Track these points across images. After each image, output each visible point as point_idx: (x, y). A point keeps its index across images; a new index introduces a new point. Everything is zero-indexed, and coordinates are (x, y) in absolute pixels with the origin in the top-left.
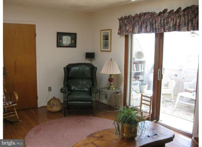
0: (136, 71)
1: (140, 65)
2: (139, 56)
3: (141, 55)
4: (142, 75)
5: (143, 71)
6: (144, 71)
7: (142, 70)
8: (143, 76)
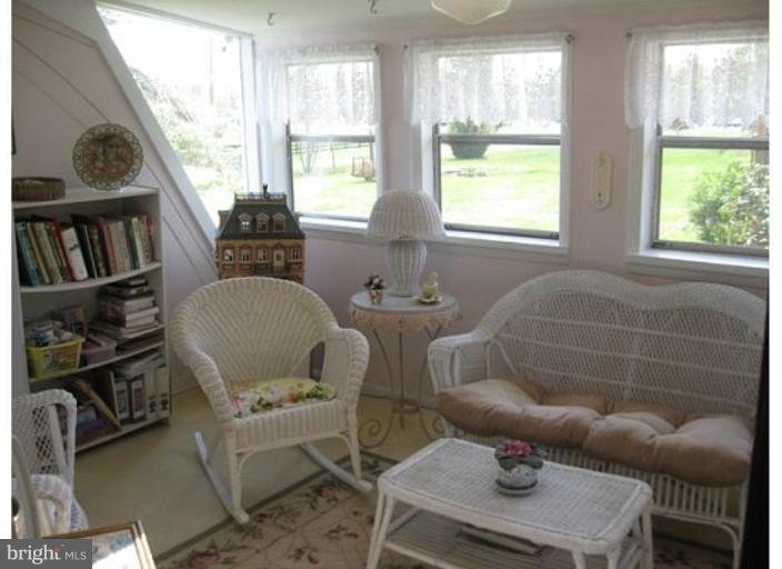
0: (91, 275)
1: (116, 230)
2: (106, 161)
3: (119, 158)
4: (150, 293)
5: (144, 267)
6: (157, 265)
7: (135, 266)
8: (155, 304)
